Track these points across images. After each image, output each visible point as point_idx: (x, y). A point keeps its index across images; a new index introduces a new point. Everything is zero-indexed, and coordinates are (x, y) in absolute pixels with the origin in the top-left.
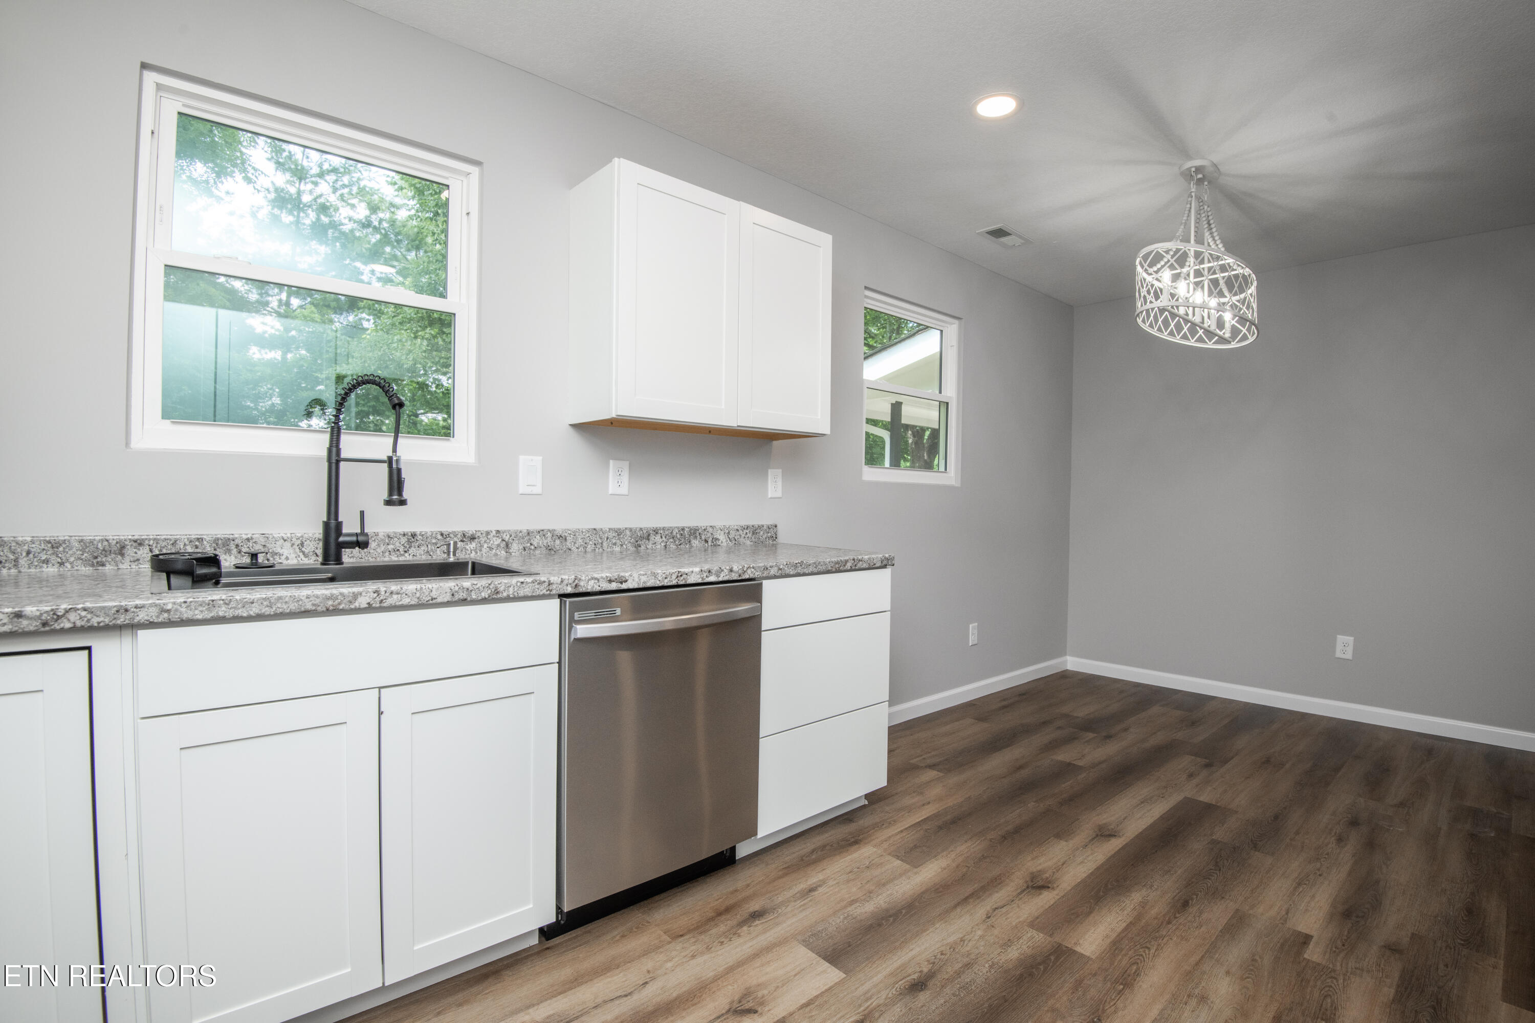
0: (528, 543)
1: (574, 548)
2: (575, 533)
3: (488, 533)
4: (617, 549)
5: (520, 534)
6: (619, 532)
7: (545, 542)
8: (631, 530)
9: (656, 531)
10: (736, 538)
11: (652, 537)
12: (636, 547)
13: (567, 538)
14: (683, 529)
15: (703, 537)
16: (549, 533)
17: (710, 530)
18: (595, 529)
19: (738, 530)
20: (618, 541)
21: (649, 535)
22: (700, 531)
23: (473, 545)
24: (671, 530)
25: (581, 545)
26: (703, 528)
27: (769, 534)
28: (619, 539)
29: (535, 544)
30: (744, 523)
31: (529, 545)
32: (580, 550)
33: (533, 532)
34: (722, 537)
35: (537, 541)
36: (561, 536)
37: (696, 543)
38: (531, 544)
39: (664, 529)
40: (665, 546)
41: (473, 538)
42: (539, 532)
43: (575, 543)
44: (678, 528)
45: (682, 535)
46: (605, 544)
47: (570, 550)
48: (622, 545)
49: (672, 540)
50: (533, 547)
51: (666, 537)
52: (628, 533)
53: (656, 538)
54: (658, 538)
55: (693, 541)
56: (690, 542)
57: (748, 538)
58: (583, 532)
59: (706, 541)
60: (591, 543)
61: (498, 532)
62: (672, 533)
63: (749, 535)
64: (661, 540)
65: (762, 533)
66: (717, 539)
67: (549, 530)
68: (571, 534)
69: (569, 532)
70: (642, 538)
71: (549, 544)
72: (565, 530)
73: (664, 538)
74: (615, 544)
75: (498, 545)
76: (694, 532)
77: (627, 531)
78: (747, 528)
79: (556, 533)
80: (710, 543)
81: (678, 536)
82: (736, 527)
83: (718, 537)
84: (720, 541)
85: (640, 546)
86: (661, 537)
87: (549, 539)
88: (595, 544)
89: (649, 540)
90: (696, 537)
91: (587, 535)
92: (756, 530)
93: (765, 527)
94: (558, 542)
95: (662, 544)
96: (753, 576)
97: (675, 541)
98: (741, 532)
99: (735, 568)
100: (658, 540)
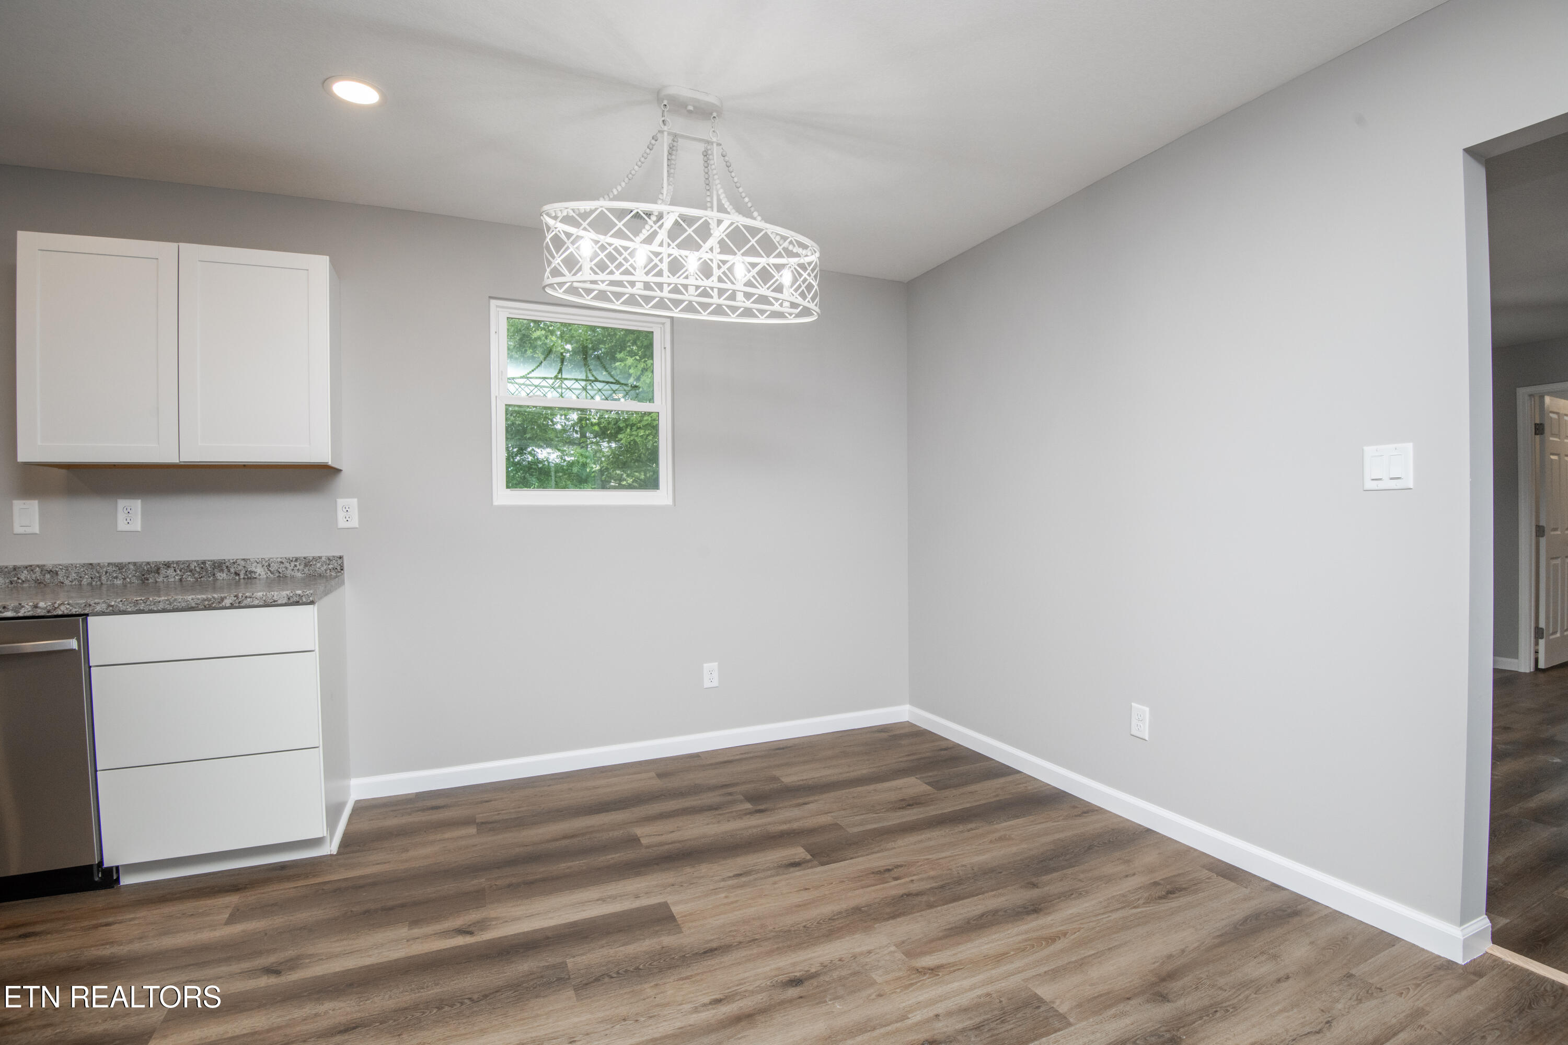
0: (15, 577)
1: (67, 582)
2: (67, 568)
4: (119, 582)
5: (6, 570)
6: (120, 567)
7: (34, 576)
8: (135, 564)
9: (168, 565)
10: (280, 570)
11: (163, 571)
12: (142, 580)
13: (59, 573)
14: (204, 562)
15: (232, 570)
16: (38, 569)
17: (243, 563)
18: (91, 564)
19: (282, 563)
20: (120, 575)
21: (159, 569)
22: (227, 564)
24: (188, 563)
25: (75, 579)
26: (232, 561)
27: (331, 566)
28: (121, 573)
29: (23, 577)
31: (16, 579)
32: (74, 583)
33: (19, 568)
34: (259, 570)
35: (24, 575)
36: (51, 571)
37: (220, 576)
38: (18, 578)
39: (178, 563)
42: (26, 567)
43: (68, 577)
44: (197, 561)
45: (202, 568)
46: (103, 578)
47: (63, 583)
48: (124, 579)
49: (189, 574)
50: (20, 581)
51: (181, 571)
52: (132, 567)
53: (168, 572)
54: (170, 572)
55: (218, 574)
56: (214, 575)
57: (298, 570)
58: (76, 567)
59: (237, 574)
60: (87, 577)
62: (188, 566)
63: (301, 567)
64: (175, 574)
65: (319, 565)
66: (251, 572)
67: (38, 566)
68: (62, 569)
69: (61, 567)
70: (149, 572)
71: (38, 578)
72: (56, 566)
73: (178, 572)
74: (116, 578)
76: (219, 565)
77: (130, 565)
78: (296, 560)
79: (45, 568)
80: (242, 576)
81: (198, 569)
82: (279, 560)
83: (254, 569)
84: (257, 574)
85: (148, 580)
86: (175, 571)
87: (38, 574)
88: (92, 578)
89: (159, 573)
90: (222, 571)
91: (82, 570)
92: (309, 562)
93: (323, 559)
94: (48, 576)
95: (177, 578)
96: (68, 612)
97: (193, 575)
98: (288, 565)
99: (42, 604)
100: (171, 574)
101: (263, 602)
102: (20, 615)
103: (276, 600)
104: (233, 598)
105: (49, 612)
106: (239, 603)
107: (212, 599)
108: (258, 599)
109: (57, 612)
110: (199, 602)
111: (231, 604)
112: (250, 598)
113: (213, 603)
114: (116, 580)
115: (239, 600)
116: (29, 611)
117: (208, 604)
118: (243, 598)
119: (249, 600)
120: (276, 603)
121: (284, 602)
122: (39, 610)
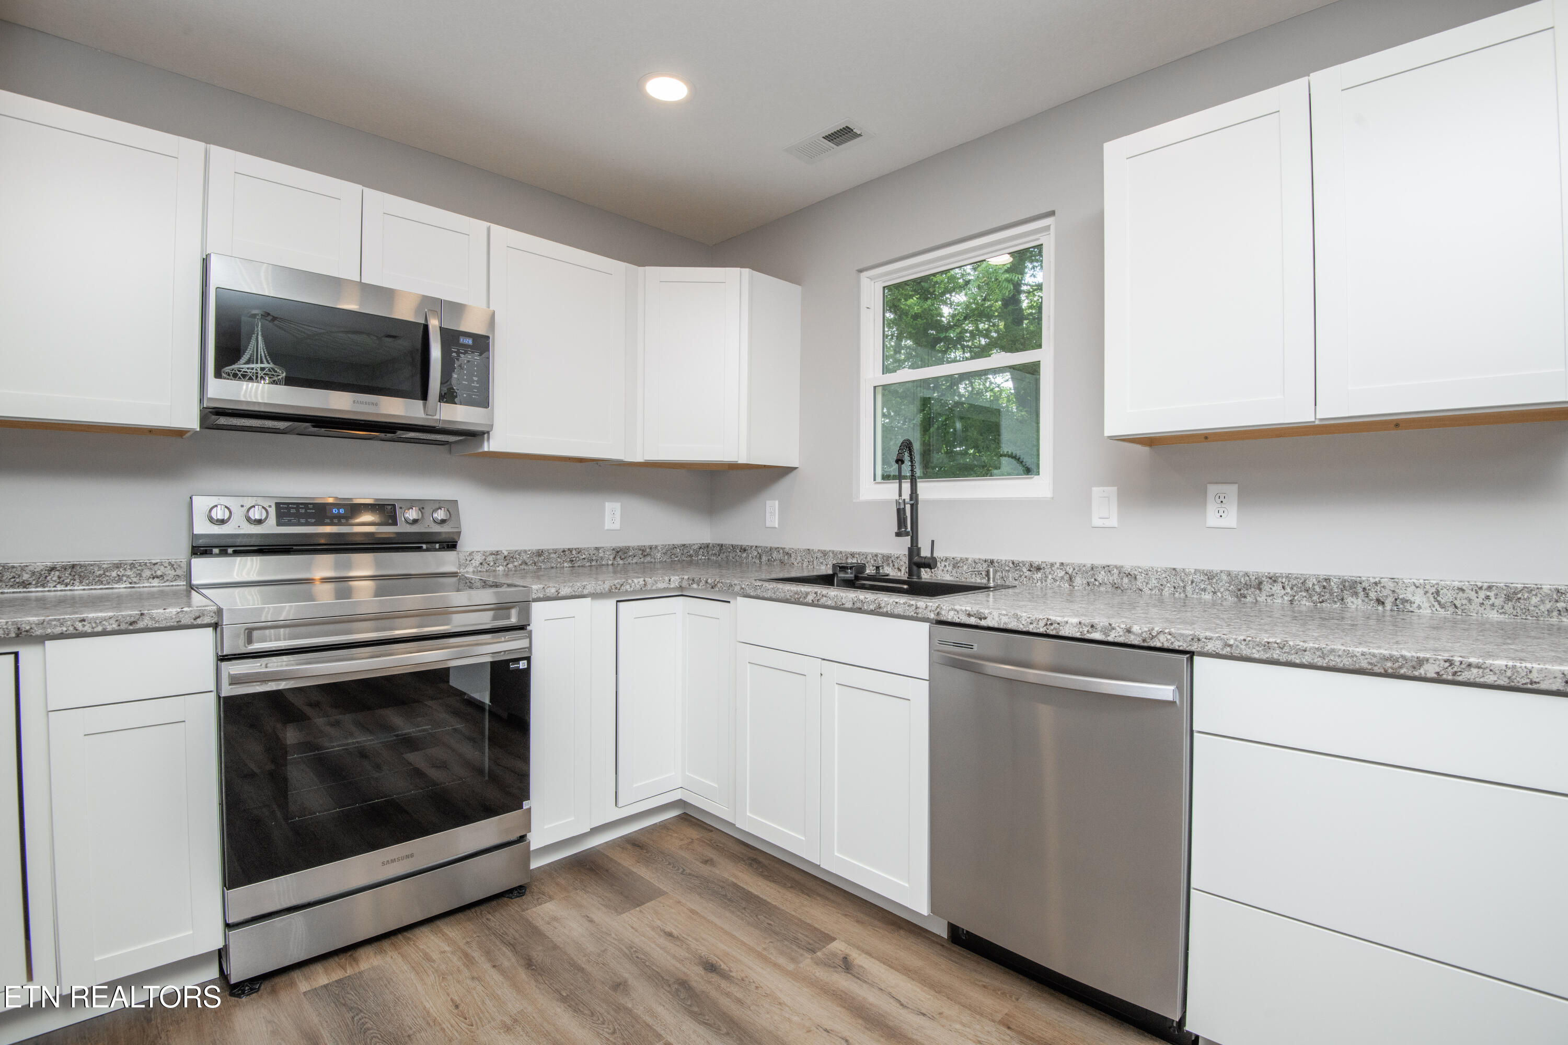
0: (1092, 578)
1: (1146, 591)
2: (1147, 571)
3: (1052, 565)
4: (1207, 597)
5: (1084, 569)
6: (1210, 576)
7: (1111, 578)
8: (1229, 574)
9: (1274, 579)
10: (1458, 603)
11: (1266, 587)
12: (1237, 597)
13: (1138, 577)
14: (1327, 580)
15: (1373, 595)
16: (1115, 570)
17: (1391, 584)
18: (1174, 569)
19: (1462, 590)
20: (1209, 587)
21: (1261, 583)
22: (1365, 584)
23: (1039, 575)
24: (1303, 578)
25: (1155, 587)
26: (1373, 580)
28: (1210, 584)
29: (1100, 579)
30: (1481, 579)
31: (1093, 580)
32: (1154, 592)
33: (1097, 567)
34: (1418, 598)
35: (1101, 576)
36: (1129, 574)
37: (1355, 604)
38: (1095, 580)
39: (1289, 576)
40: (1291, 602)
41: (1039, 569)
42: (1104, 567)
43: (1147, 583)
44: (1317, 577)
45: (1324, 587)
46: (1189, 588)
47: (1141, 590)
48: (1214, 593)
49: (1304, 594)
50: (1097, 583)
51: (1292, 589)
52: (1224, 577)
53: (1274, 589)
54: (1277, 588)
55: (1349, 600)
56: (1342, 599)
57: (1493, 605)
58: (1157, 572)
59: (1381, 603)
60: (1169, 585)
61: (1062, 564)
62: (1304, 583)
63: (1496, 600)
64: (1283, 592)
65: (1534, 600)
66: (1405, 601)
67: (1116, 567)
68: (1141, 573)
69: (1140, 570)
70: (1248, 586)
71: (1116, 581)
72: (1135, 568)
73: (1288, 590)
74: (1204, 590)
75: (1062, 578)
76: (1351, 586)
77: (1222, 574)
78: (1490, 587)
79: (1123, 570)
80: (1388, 607)
81: (1318, 589)
82: (1457, 584)
83: (1409, 596)
84: (1415, 606)
85: (1245, 597)
86: (1284, 588)
87: (1116, 576)
88: (1175, 588)
89: (1260, 589)
90: (1356, 594)
91: (1164, 575)
92: (1514, 594)
94: (1126, 580)
95: (1286, 598)
96: (1168, 645)
97: (1311, 596)
98: (1473, 595)
99: (1136, 629)
100: (1278, 591)
101: (1507, 680)
102: (1110, 639)
103: (1537, 680)
104: (1442, 663)
105: (1144, 641)
106: (1455, 674)
107: (1400, 660)
108: (1495, 674)
109: (1155, 643)
110: (1374, 660)
111: (1438, 673)
112: (1479, 667)
113: (1401, 667)
114: (1203, 593)
115: (1455, 669)
116: (1120, 636)
117: (1392, 668)
118: (1463, 666)
119: (1475, 671)
120: (1535, 686)
121: (1554, 687)
122: (1132, 637)
